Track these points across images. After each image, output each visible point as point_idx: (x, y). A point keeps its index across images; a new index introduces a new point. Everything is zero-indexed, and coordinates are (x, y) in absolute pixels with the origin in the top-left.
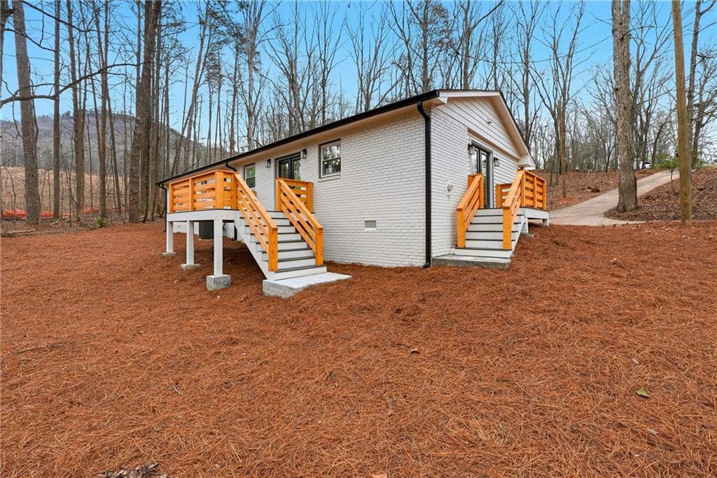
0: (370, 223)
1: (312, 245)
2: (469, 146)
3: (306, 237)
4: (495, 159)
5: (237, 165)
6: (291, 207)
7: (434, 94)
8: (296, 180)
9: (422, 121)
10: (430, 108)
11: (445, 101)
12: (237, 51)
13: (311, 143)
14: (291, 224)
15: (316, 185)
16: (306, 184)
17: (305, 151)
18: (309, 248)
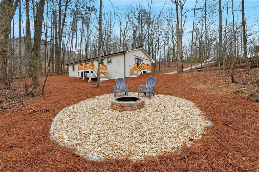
0: (116, 72)
1: (106, 75)
2: (135, 58)
3: (105, 74)
4: (142, 61)
5: (90, 61)
6: (102, 69)
7: (125, 51)
8: (103, 64)
9: (124, 55)
10: (125, 53)
11: (128, 52)
12: (83, 23)
13: (106, 57)
14: (102, 72)
15: (107, 65)
16: (105, 65)
17: (105, 59)
18: (106, 76)
